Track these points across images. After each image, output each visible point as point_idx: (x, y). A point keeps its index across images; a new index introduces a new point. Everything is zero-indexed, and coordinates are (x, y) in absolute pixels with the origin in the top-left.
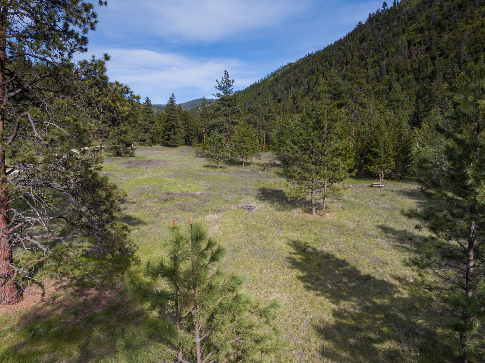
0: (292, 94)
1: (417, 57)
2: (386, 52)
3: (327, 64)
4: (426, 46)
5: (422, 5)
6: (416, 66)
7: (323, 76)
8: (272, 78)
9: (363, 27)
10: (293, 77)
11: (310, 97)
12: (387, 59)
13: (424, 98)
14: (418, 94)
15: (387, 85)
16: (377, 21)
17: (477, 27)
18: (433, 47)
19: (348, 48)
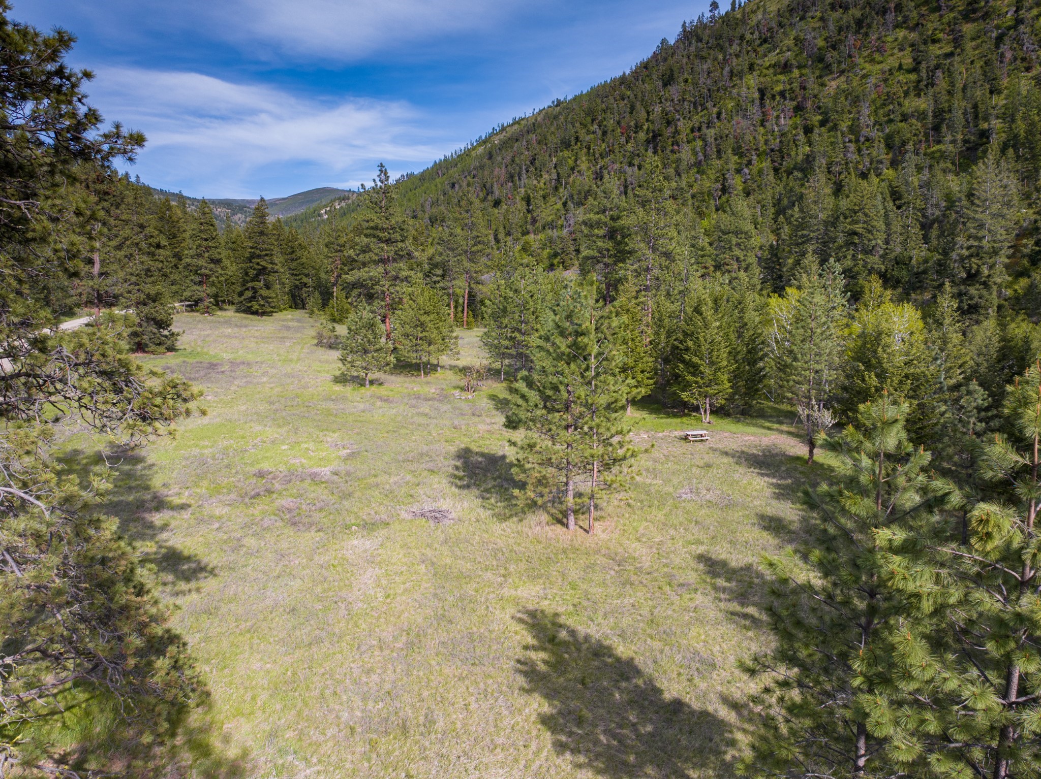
0: (523, 190)
1: (778, 125)
2: (715, 110)
3: (596, 126)
4: (795, 103)
5: (787, 14)
6: (775, 143)
7: (588, 153)
8: (481, 150)
9: (670, 52)
10: (526, 153)
11: (560, 198)
12: (718, 124)
13: (790, 212)
14: (779, 203)
15: (717, 181)
16: (700, 40)
17: (890, 70)
18: (809, 105)
19: (640, 95)
